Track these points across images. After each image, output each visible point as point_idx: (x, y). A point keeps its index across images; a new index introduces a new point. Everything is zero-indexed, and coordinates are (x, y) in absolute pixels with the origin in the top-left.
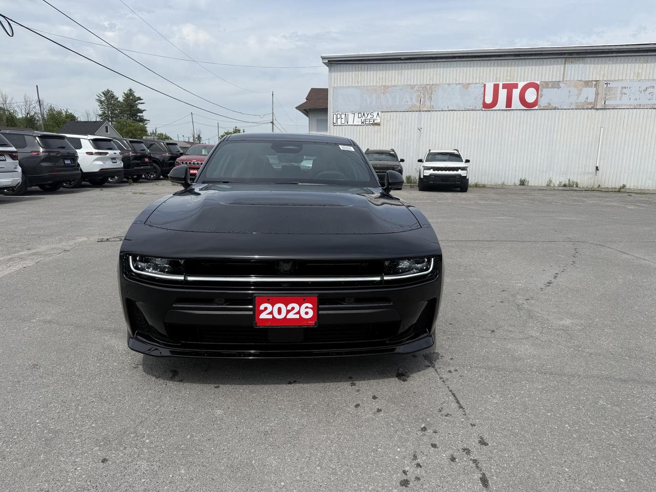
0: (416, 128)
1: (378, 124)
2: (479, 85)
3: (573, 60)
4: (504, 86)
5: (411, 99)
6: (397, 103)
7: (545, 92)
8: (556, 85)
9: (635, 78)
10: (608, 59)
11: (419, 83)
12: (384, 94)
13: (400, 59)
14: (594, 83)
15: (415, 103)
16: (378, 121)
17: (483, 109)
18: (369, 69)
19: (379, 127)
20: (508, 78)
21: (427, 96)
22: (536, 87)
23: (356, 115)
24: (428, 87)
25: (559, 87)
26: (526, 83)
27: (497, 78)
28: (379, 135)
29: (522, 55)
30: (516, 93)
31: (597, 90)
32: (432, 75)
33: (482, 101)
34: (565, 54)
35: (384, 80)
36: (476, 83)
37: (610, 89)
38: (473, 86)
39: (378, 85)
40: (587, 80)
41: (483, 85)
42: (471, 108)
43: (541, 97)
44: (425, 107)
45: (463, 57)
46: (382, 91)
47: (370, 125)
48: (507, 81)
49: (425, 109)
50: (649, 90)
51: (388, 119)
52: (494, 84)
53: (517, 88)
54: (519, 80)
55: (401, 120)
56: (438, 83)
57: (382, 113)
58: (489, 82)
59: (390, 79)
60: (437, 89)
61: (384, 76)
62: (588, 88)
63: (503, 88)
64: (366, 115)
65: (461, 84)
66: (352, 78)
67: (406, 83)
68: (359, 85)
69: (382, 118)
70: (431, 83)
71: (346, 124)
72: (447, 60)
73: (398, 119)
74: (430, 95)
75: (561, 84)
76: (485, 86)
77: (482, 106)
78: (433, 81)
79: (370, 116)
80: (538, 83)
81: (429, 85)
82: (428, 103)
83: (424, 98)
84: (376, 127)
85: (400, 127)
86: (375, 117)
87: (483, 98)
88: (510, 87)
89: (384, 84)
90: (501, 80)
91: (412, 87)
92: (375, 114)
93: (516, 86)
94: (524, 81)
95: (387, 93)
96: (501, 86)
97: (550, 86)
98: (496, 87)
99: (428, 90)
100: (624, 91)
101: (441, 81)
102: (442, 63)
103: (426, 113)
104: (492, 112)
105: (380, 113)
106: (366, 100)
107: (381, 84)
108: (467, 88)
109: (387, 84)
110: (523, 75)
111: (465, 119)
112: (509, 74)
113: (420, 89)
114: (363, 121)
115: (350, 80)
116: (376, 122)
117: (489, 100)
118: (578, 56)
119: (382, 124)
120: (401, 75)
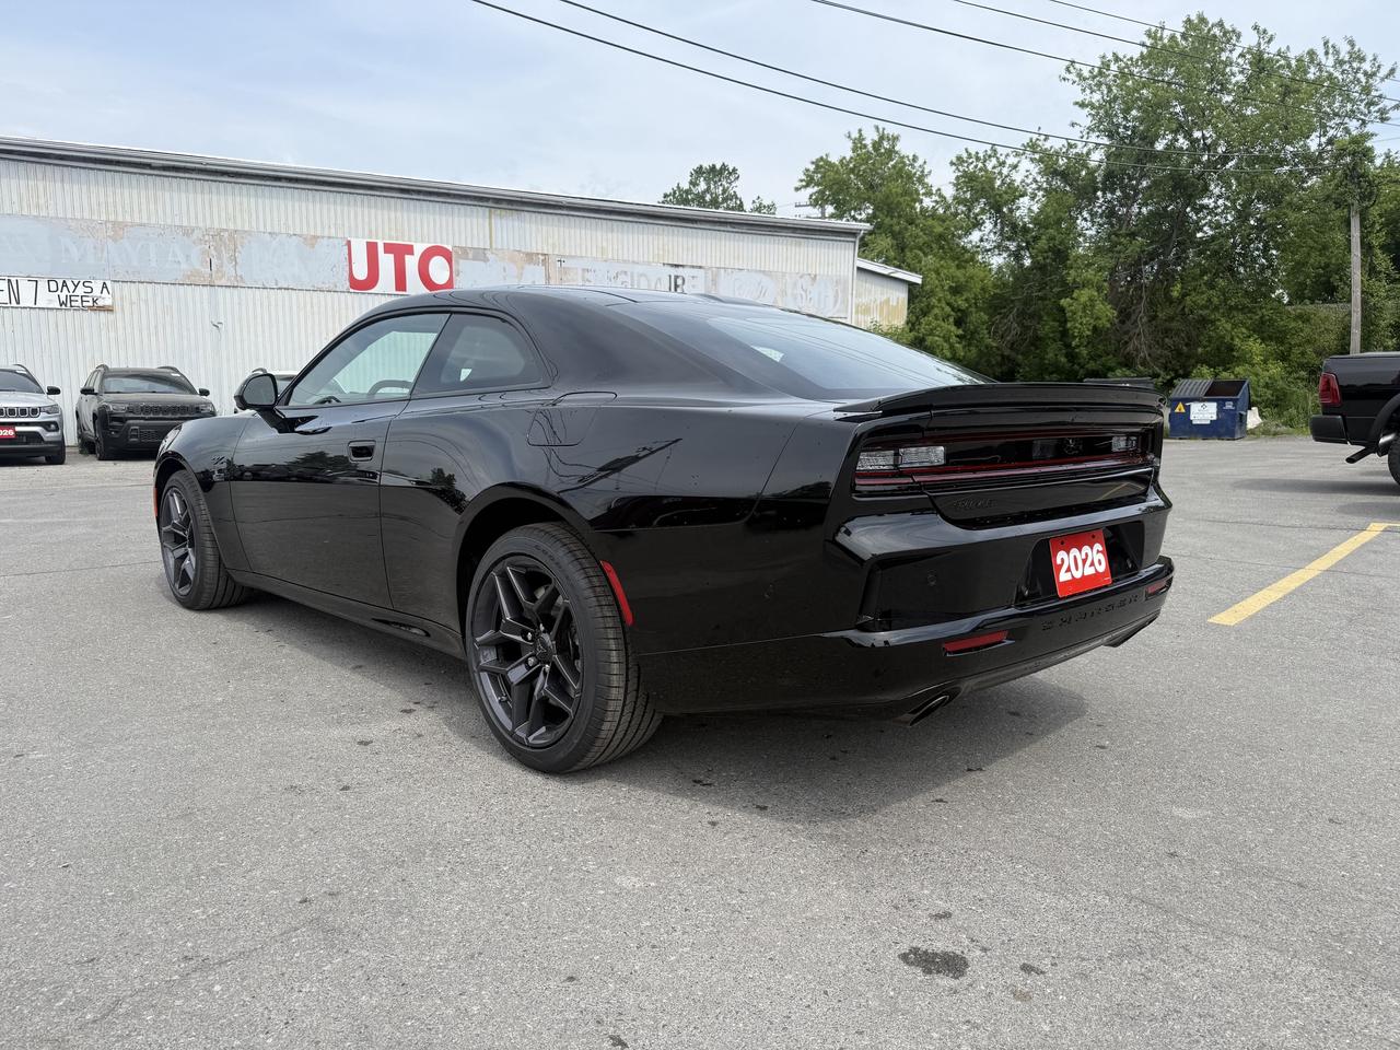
0: (207, 322)
1: (108, 309)
2: (336, 241)
3: (503, 212)
4: (389, 248)
5: (188, 257)
6: (153, 264)
7: (463, 265)
8: (480, 255)
9: (599, 256)
10: (556, 217)
11: (201, 225)
12: (115, 240)
13: (149, 166)
14: (541, 257)
15: (198, 267)
16: (106, 300)
17: (352, 290)
18: (66, 179)
19: (111, 316)
20: (393, 233)
21: (225, 256)
22: (447, 255)
23: (43, 285)
24: (226, 234)
25: (486, 260)
26: (430, 245)
27: (370, 232)
28: (112, 335)
29: (414, 191)
30: (412, 263)
31: (547, 270)
32: (230, 210)
33: (346, 275)
34: (487, 199)
35: (111, 209)
36: (329, 237)
37: (565, 271)
38: (325, 241)
39: (95, 217)
40: (529, 251)
41: (345, 243)
42: (325, 287)
43: (458, 275)
44: (223, 276)
45: (297, 180)
46: (111, 233)
47: (84, 308)
48: (390, 238)
49: (223, 282)
50: (622, 278)
51: (134, 299)
52: (367, 243)
53: (412, 254)
54: (413, 239)
55: (167, 303)
56: (246, 228)
57: (117, 284)
58: (357, 237)
59: (127, 208)
60: (246, 241)
61: (110, 200)
62: (532, 266)
63: (386, 252)
64: (71, 287)
65: (300, 236)
66: (20, 195)
67: (169, 222)
68: (43, 213)
69: (117, 295)
70: (232, 227)
71: (14, 304)
72: (263, 182)
73: (159, 299)
74: (231, 253)
75: (489, 255)
76: (349, 243)
77: (348, 284)
78: (235, 222)
79: (80, 290)
80: (450, 248)
81: (226, 230)
82: (229, 269)
83: (219, 258)
84: (102, 314)
85: (168, 318)
86: (97, 292)
87: (347, 269)
88: (400, 252)
89: (112, 218)
90: (380, 235)
91: (188, 232)
92: (97, 286)
93: (409, 250)
94: (422, 241)
95: (122, 238)
96: (381, 249)
97: (470, 256)
98: (372, 248)
99: (225, 241)
100: (588, 275)
101: (254, 224)
102: (252, 187)
103: (228, 289)
104: (370, 296)
105: (109, 284)
106: (67, 250)
107: (104, 218)
108: (313, 246)
109: (120, 219)
110: (419, 229)
111: (316, 309)
112: (393, 226)
113: (207, 238)
114: (63, 299)
115: (15, 198)
116: (100, 303)
117: (361, 273)
118: (510, 207)
119: (117, 308)
120: (156, 203)
